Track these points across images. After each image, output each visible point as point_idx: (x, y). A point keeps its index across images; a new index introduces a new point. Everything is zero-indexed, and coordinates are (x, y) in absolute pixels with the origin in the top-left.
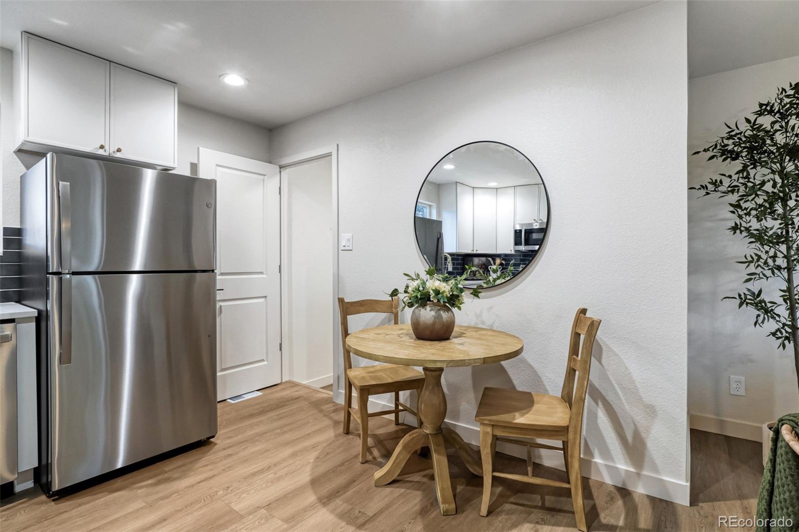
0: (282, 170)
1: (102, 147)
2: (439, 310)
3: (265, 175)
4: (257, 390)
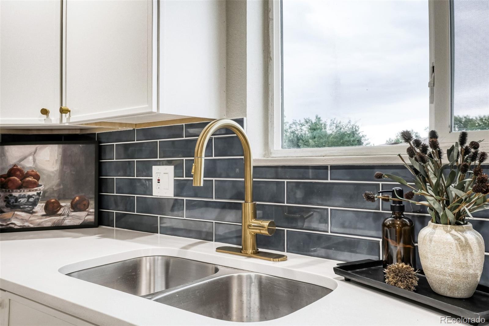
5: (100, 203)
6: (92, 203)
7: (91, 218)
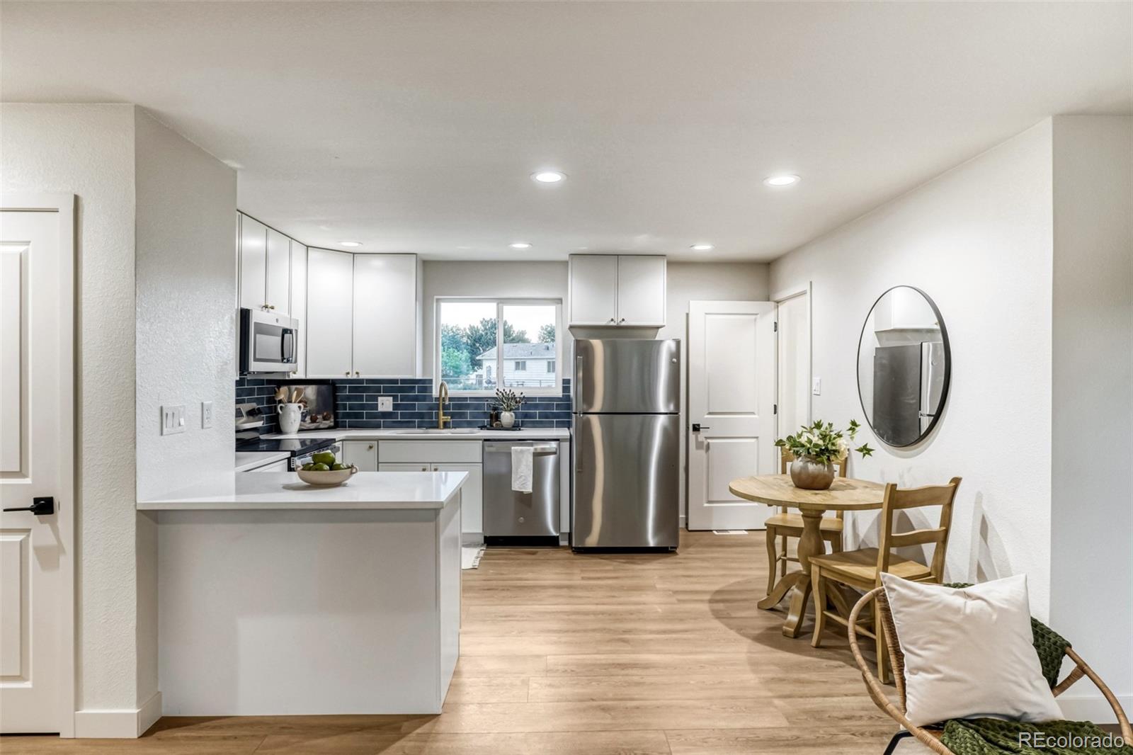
0: (779, 304)
1: (612, 320)
2: (808, 462)
3: (756, 314)
4: (746, 530)
5: (336, 416)
6: (332, 416)
7: (332, 424)
